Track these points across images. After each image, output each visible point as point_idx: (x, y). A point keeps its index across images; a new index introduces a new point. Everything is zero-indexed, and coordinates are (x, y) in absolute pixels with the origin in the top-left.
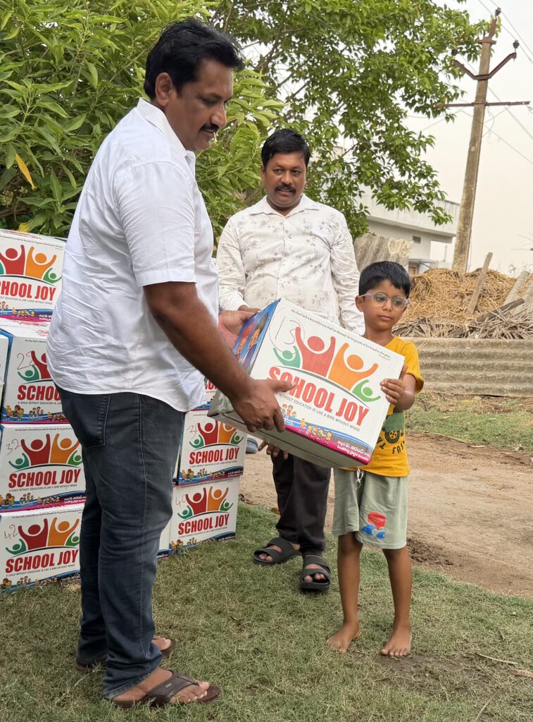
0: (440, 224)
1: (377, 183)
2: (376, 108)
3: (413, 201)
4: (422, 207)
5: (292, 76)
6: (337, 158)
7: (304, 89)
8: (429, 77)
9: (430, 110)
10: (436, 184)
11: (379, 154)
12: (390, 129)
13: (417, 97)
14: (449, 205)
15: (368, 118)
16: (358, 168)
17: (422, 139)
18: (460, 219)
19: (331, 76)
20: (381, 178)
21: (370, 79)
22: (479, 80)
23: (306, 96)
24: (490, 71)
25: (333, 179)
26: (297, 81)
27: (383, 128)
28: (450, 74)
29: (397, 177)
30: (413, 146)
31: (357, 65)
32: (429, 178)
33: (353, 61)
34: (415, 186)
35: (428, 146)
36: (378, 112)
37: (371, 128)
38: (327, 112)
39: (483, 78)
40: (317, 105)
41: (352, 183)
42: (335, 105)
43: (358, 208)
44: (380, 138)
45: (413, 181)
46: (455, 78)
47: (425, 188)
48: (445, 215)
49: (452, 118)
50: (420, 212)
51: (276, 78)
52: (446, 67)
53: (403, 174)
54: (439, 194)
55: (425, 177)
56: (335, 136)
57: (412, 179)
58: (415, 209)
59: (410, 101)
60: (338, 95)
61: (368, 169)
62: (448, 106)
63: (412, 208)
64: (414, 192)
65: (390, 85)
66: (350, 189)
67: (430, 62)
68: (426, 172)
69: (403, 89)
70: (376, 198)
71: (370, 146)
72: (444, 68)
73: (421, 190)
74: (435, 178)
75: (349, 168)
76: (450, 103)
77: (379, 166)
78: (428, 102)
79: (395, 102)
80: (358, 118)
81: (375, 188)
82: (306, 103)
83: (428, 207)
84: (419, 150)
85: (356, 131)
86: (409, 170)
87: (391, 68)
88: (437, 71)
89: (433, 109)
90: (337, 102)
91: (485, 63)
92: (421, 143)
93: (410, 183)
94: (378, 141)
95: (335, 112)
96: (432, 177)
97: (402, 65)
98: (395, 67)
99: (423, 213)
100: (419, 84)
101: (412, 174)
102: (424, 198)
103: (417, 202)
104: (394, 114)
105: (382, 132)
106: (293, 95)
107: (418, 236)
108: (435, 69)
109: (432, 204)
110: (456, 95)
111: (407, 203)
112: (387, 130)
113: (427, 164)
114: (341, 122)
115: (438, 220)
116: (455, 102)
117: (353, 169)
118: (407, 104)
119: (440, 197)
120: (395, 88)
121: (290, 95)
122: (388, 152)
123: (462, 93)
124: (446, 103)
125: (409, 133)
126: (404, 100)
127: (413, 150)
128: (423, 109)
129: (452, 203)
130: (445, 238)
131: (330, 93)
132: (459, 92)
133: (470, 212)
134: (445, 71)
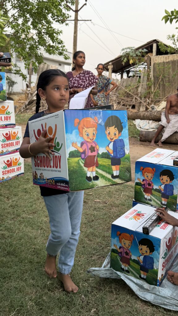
0: (67, 60)
1: (45, 46)
2: (42, 20)
3: (57, 52)
4: (61, 54)
5: (12, 8)
6: (31, 37)
7: (17, 13)
8: (59, 11)
9: (60, 21)
10: (64, 46)
11: (45, 36)
12: (48, 27)
13: (56, 17)
14: (69, 53)
15: (40, 24)
16: (38, 41)
17: (58, 31)
19: (26, 8)
20: (46, 44)
21: (40, 10)
22: (75, 12)
23: (18, 15)
24: (79, 9)
25: (30, 44)
26: (15, 10)
27: (46, 27)
28: (66, 10)
29: (52, 44)
30: (56, 33)
31: (35, 5)
32: (62, 44)
33: (33, 4)
34: (58, 47)
35: (61, 34)
36: (43, 22)
37: (42, 27)
38: (26, 21)
39: (77, 11)
40: (22, 18)
41: (37, 45)
42: (28, 18)
43: (39, 54)
44: (45, 30)
45: (57, 45)
46: (68, 11)
47: (61, 48)
48: (68, 57)
49: (68, 25)
51: (7, 8)
52: (65, 7)
53: (53, 43)
54: (65, 50)
55: (61, 44)
56: (29, 29)
57: (56, 45)
59: (54, 18)
60: (29, 15)
61: (42, 41)
62: (66, 20)
63: (57, 54)
64: (57, 49)
65: (46, 12)
66: (36, 47)
67: (59, 5)
68: (61, 42)
69: (51, 14)
70: (45, 51)
71: (41, 33)
72: (64, 7)
73: (59, 48)
74: (64, 44)
75: (35, 40)
76: (67, 19)
77: (45, 40)
78: (60, 19)
79: (49, 18)
80: (37, 23)
81: (45, 47)
82: (18, 17)
83: (62, 54)
84: (58, 35)
85: (36, 28)
86: (55, 42)
87: (46, 7)
88: (62, 9)
89: (61, 21)
90: (29, 18)
91: (77, 6)
92: (58, 32)
93: (56, 46)
94: (44, 32)
95: (29, 21)
96: (63, 44)
97: (50, 6)
98: (48, 6)
99: (61, 56)
100: (56, 13)
101: (56, 43)
102: (61, 51)
103: (59, 52)
104: (49, 22)
105: (45, 28)
106: (14, 15)
107: (60, 63)
108: (61, 8)
109: (63, 53)
110: (68, 17)
111: (55, 53)
112: (47, 28)
113: (61, 40)
114: (31, 24)
115: (66, 58)
116: (68, 19)
117: (37, 41)
118: (53, 19)
119: (66, 50)
120: (48, 14)
121: (13, 14)
122: (48, 35)
123: (70, 16)
124: (65, 19)
125: (54, 29)
126: (52, 18)
127: (56, 35)
128: (58, 21)
129: (70, 53)
130: (69, 64)
131: (27, 14)
132: (69, 16)
134: (64, 8)
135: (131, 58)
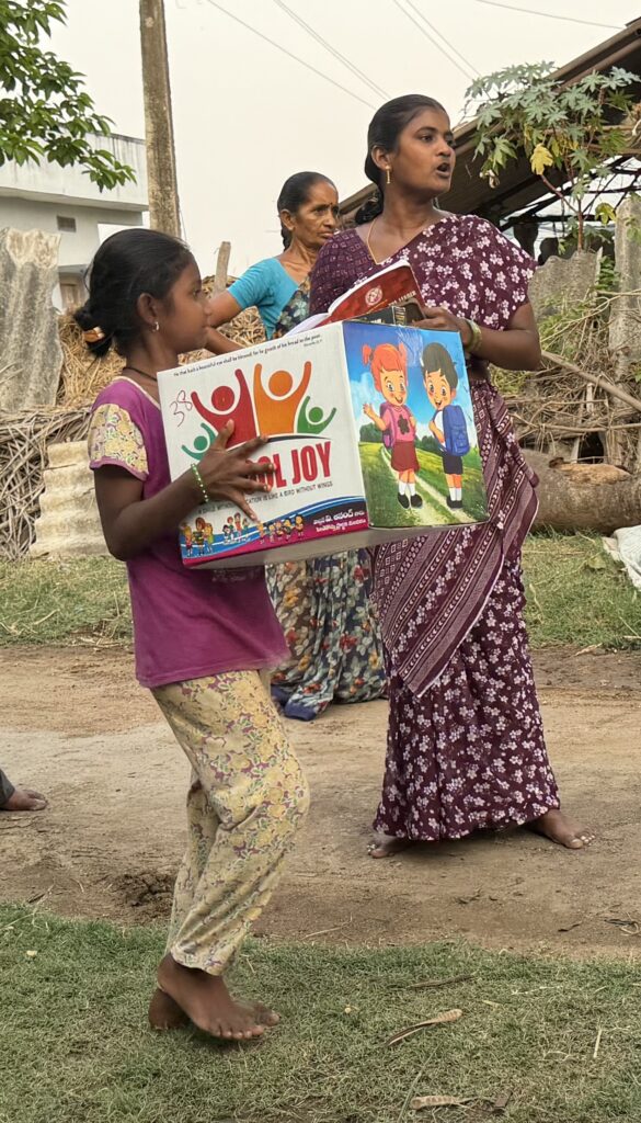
3: (43, 143)
4: (65, 152)
10: (84, 101)
14: (120, 144)
17: (36, 6)
18: (150, 175)
30: (18, 22)
32: (67, 89)
34: (40, 108)
35: (52, 22)
45: (34, 99)
47: (64, 111)
48: (118, 166)
50: (63, 165)
53: (9, 85)
54: (95, 122)
55: (58, 89)
57: (31, 94)
58: (50, 160)
63: (43, 158)
64: (41, 121)
68: (63, 76)
74: (80, 89)
83: (78, 152)
84: (35, 32)
93: (29, 103)
96: (73, 88)
99: (68, 165)
101: (29, 83)
102: (66, 133)
103: (52, 143)
107: (68, 215)
111: (29, 148)
119: (98, 128)
130: (128, 216)
133: (168, 158)
135: (537, 134)
